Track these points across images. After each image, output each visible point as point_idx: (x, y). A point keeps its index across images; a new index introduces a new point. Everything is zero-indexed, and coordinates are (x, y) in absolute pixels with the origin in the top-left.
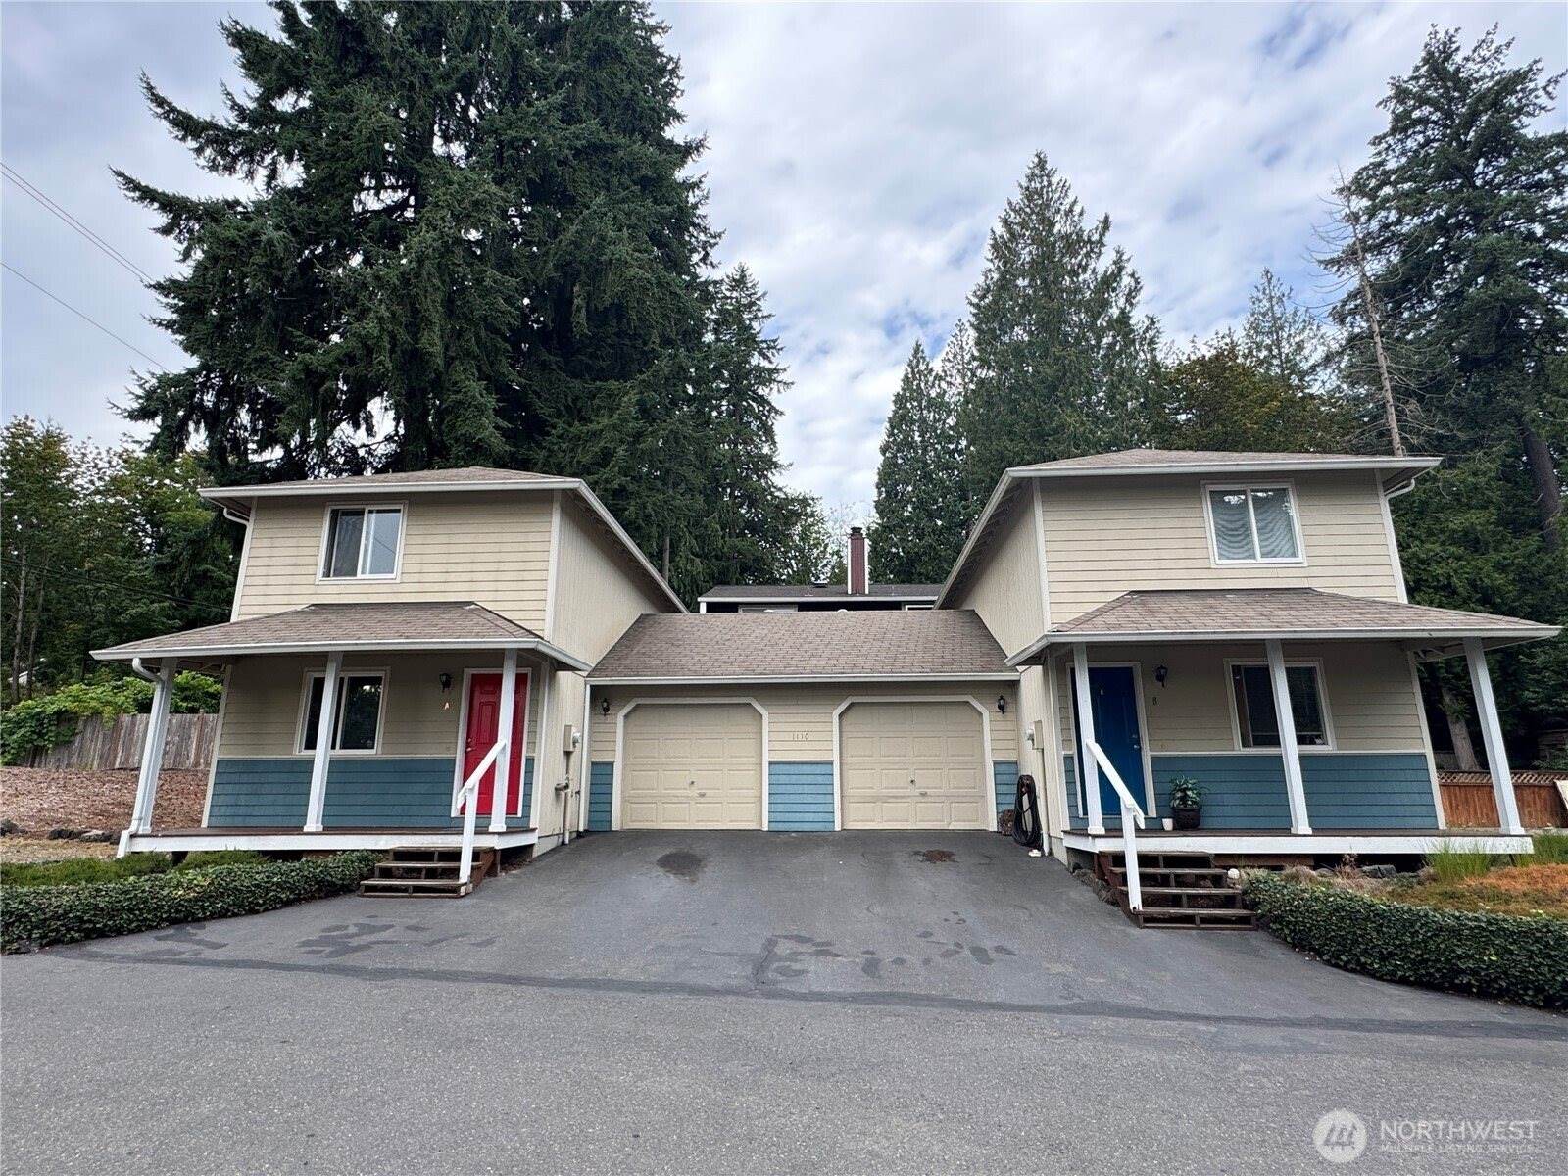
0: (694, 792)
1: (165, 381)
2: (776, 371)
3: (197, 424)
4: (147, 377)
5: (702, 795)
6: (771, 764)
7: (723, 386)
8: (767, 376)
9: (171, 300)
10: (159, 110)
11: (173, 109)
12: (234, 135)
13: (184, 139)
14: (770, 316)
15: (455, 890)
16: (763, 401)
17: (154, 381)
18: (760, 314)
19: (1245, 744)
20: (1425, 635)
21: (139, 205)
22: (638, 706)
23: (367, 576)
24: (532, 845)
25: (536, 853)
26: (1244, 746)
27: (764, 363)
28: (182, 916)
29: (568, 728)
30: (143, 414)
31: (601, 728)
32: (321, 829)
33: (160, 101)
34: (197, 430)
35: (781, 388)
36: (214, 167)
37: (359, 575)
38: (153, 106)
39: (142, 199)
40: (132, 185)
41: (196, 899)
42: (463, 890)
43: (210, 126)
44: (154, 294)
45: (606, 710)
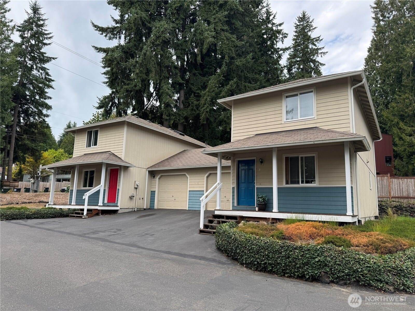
0: (173, 199)
1: (105, 98)
2: (318, 49)
3: (114, 107)
4: (101, 98)
5: (175, 200)
6: (189, 191)
7: (298, 59)
8: (315, 51)
9: (107, 76)
10: (96, 28)
11: (99, 27)
12: (114, 29)
13: (102, 34)
14: (315, 28)
15: (81, 217)
16: (314, 61)
17: (102, 98)
18: (311, 28)
19: (287, 183)
20: (312, 143)
21: (99, 53)
22: (162, 176)
23: (93, 146)
24: (118, 210)
25: (119, 212)
26: (286, 184)
27: (314, 47)
28: (29, 217)
29: (135, 181)
30: (100, 108)
31: (153, 182)
32: (75, 204)
33: (95, 26)
34: (114, 109)
35: (322, 55)
36: (110, 39)
37: (92, 147)
38: (94, 28)
39: (99, 52)
40: (96, 48)
41: (32, 214)
42: (83, 217)
43: (108, 28)
44: (104, 75)
45: (154, 177)
